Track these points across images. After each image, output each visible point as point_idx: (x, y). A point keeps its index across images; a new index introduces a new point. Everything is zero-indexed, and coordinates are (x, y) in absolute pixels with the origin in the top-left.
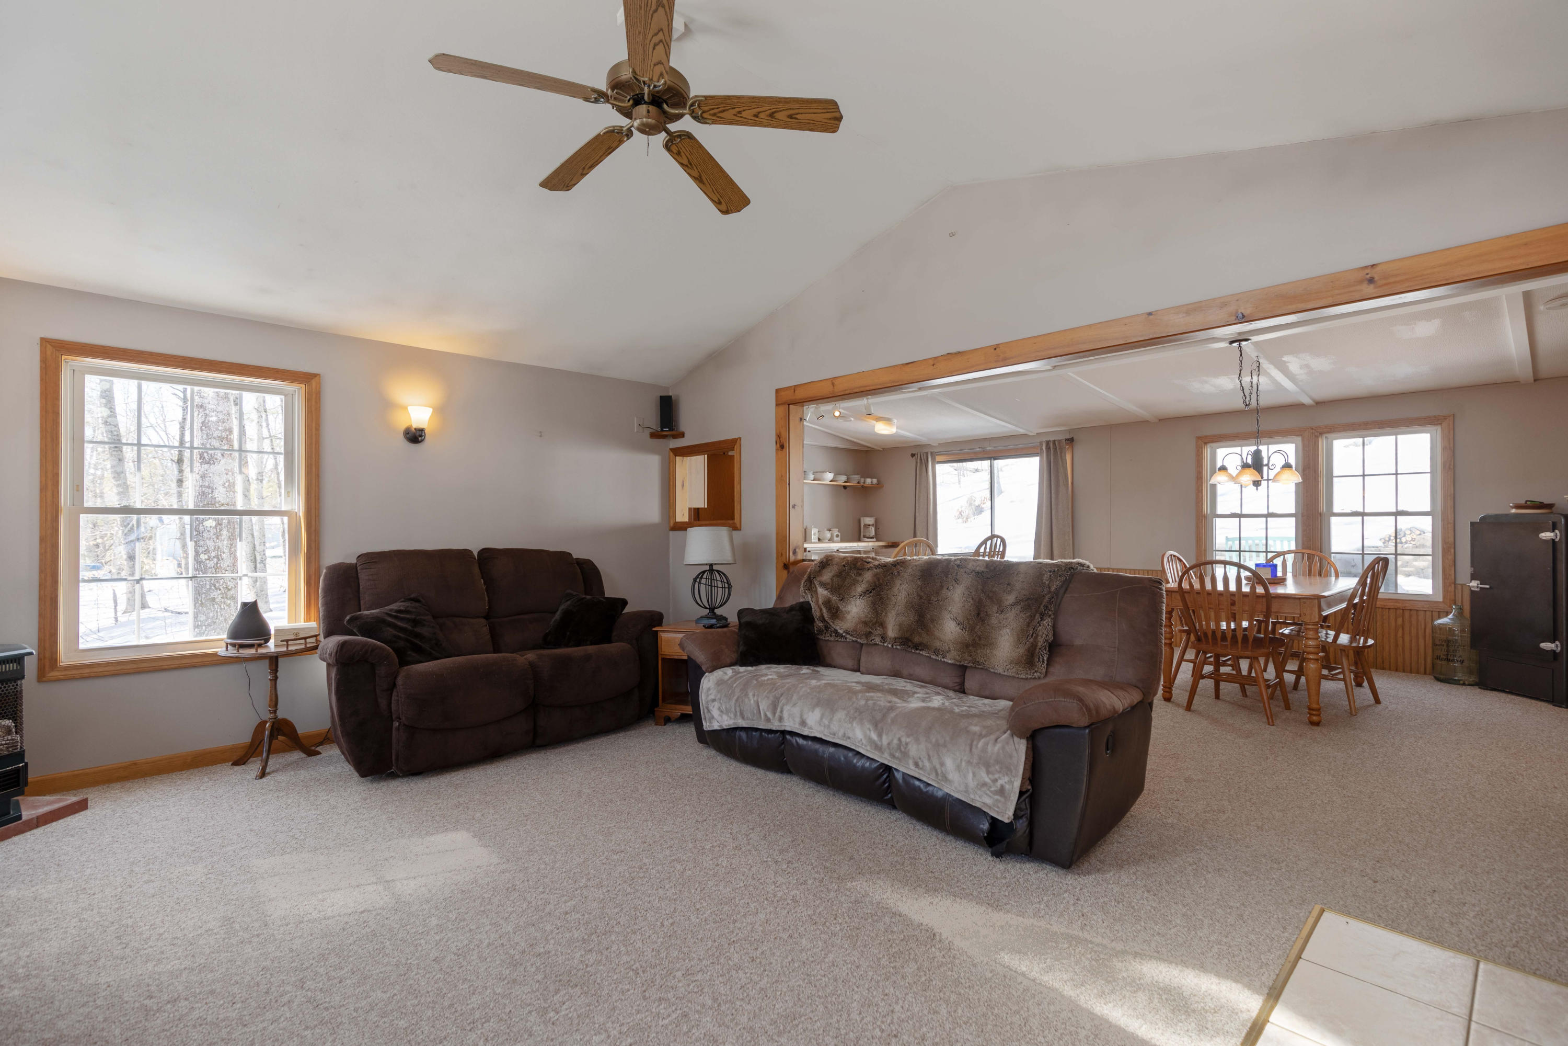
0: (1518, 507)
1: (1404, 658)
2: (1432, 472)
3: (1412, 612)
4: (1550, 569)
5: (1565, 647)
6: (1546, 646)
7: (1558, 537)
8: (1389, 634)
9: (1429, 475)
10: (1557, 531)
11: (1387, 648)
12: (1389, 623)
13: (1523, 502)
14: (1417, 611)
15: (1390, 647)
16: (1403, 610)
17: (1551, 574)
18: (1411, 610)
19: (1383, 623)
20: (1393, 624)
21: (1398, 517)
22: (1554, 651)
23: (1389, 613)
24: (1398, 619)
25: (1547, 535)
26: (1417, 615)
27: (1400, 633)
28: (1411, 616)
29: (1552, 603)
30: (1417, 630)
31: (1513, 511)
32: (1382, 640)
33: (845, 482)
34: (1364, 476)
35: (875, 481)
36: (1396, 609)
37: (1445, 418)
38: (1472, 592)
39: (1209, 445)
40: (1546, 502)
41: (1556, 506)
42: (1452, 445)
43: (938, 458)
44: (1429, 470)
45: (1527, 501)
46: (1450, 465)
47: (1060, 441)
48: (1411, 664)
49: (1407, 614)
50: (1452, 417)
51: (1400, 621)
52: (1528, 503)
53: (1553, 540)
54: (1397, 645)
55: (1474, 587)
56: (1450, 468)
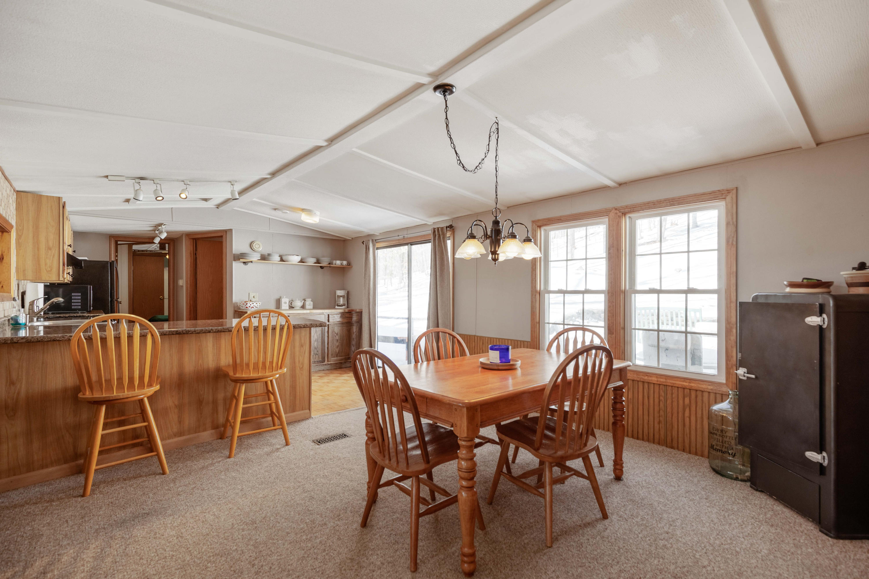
0: (793, 285)
1: (690, 438)
2: (719, 250)
3: (698, 392)
4: (816, 361)
5: (833, 461)
6: (812, 456)
7: (826, 323)
8: (678, 413)
9: (716, 252)
10: (824, 316)
11: (676, 427)
12: (678, 401)
13: (799, 280)
14: (702, 391)
15: (678, 426)
16: (690, 389)
17: (817, 368)
18: (696, 390)
19: (672, 402)
20: (681, 402)
21: (689, 295)
22: (821, 465)
23: (678, 391)
24: (686, 399)
25: (813, 320)
26: (702, 396)
27: (687, 414)
28: (696, 397)
29: (818, 403)
30: (702, 410)
31: (788, 290)
32: (672, 418)
33: (315, 263)
34: (661, 254)
35: (345, 263)
36: (684, 388)
37: (729, 191)
38: (740, 380)
39: (543, 229)
40: (824, 280)
41: (835, 284)
42: (735, 220)
43: (378, 245)
44: (716, 248)
45: (804, 279)
46: (733, 240)
47: (442, 228)
48: (696, 445)
49: (693, 394)
50: (735, 191)
51: (687, 401)
52: (805, 281)
53: (820, 327)
54: (684, 425)
55: (741, 375)
56: (732, 244)
